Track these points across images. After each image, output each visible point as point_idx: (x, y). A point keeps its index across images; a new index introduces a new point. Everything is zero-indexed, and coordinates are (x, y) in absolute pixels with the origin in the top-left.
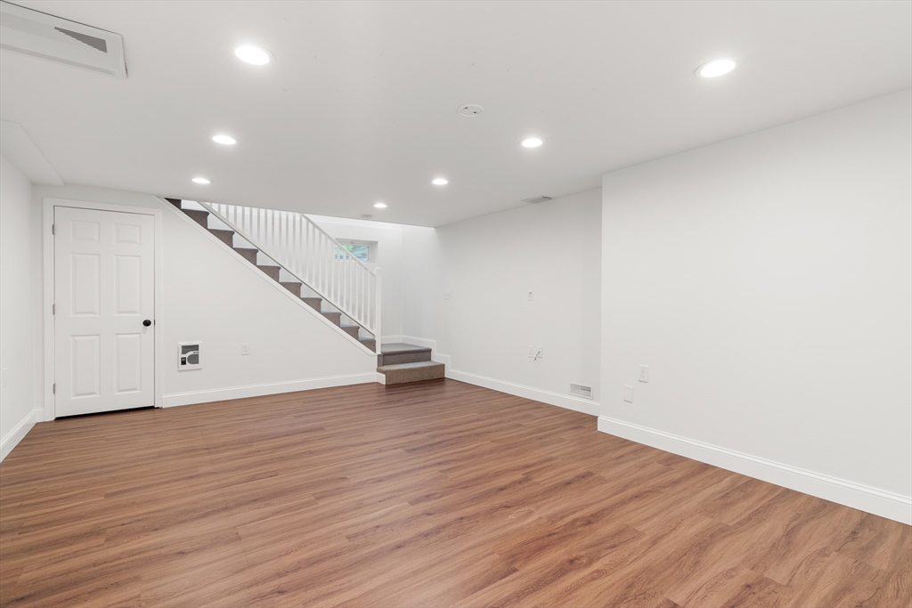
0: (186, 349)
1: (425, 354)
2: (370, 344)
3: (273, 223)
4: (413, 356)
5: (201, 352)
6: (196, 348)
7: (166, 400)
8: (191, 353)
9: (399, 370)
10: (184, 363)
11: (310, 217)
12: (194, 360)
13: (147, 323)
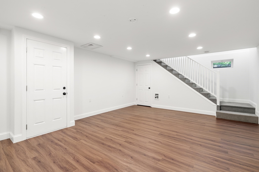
0: (156, 95)
1: (252, 110)
2: (214, 101)
3: (177, 61)
4: (242, 110)
5: (159, 96)
6: (158, 95)
7: (153, 106)
8: (157, 96)
9: (224, 113)
10: (155, 98)
11: (188, 56)
12: (157, 97)
13: (149, 88)
